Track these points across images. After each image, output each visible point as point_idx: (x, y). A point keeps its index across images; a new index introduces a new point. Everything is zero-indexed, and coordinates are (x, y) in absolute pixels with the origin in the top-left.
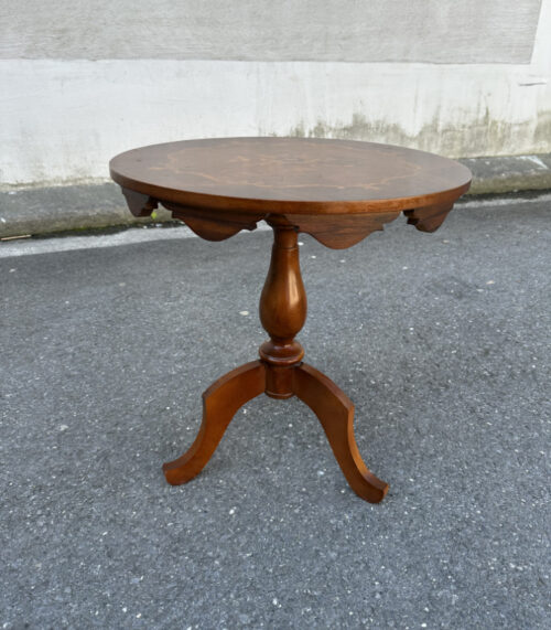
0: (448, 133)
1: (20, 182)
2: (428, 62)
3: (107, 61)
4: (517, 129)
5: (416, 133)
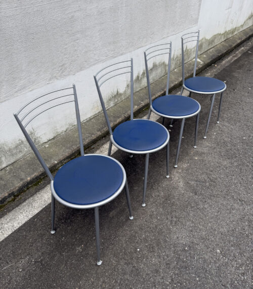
0: (177, 59)
1: (49, 139)
2: (173, 35)
3: (79, 73)
4: (193, 50)
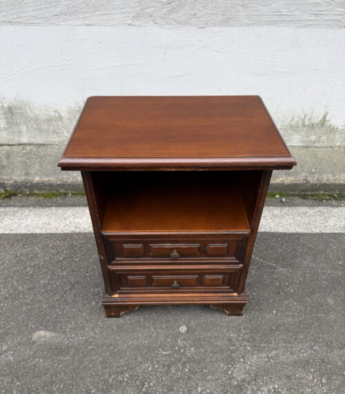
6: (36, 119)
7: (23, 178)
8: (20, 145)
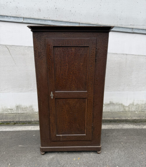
0: (137, 106)
5: (128, 105)
6: (22, 108)
7: (18, 120)
8: (18, 113)
